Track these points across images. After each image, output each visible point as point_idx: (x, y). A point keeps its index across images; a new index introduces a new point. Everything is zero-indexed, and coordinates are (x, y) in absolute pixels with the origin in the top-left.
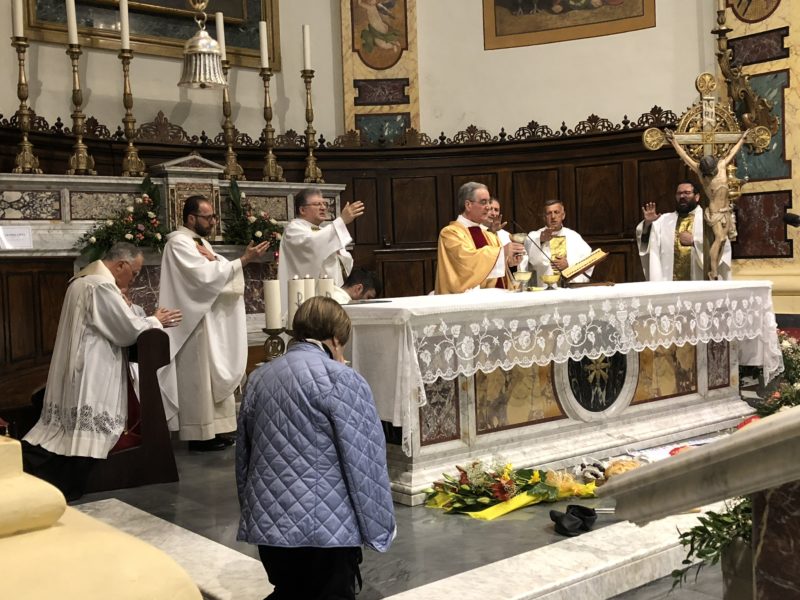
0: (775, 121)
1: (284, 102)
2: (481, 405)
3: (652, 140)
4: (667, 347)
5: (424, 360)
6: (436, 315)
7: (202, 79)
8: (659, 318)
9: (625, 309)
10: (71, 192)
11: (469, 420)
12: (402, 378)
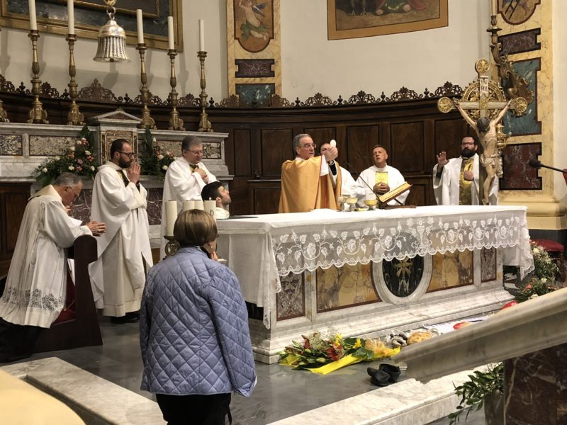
0: (531, 94)
1: (185, 73)
2: (321, 292)
3: (444, 105)
4: (453, 252)
5: (280, 259)
6: (289, 227)
7: (111, 56)
8: (447, 231)
9: (423, 224)
10: (30, 136)
11: (312, 303)
12: (264, 272)
